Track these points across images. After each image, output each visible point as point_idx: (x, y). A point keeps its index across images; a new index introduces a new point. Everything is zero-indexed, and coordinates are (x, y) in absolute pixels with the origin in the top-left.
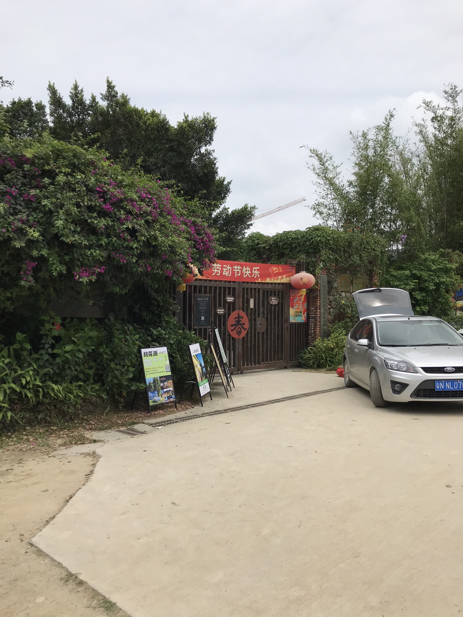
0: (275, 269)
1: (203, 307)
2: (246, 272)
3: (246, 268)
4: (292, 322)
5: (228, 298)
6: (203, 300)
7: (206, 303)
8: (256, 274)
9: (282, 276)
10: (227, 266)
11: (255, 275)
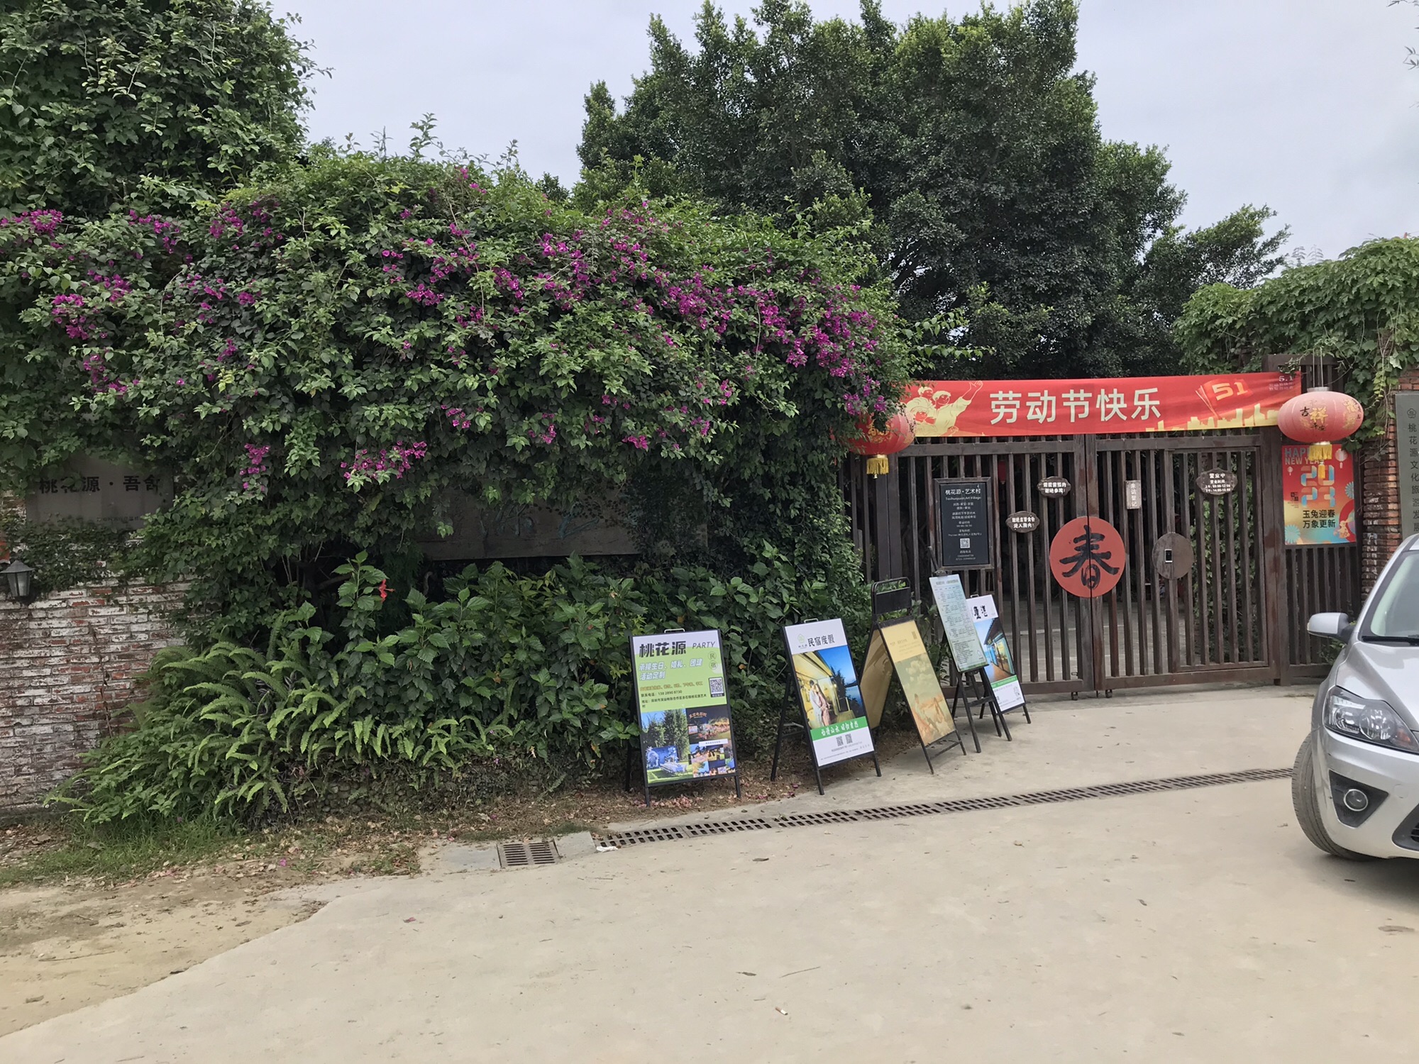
0: (1218, 387)
1: (963, 514)
2: (1108, 406)
3: (1107, 393)
4: (1293, 546)
5: (1045, 485)
6: (964, 495)
7: (973, 500)
8: (1147, 407)
9: (1248, 408)
10: (1042, 395)
11: (1142, 412)
